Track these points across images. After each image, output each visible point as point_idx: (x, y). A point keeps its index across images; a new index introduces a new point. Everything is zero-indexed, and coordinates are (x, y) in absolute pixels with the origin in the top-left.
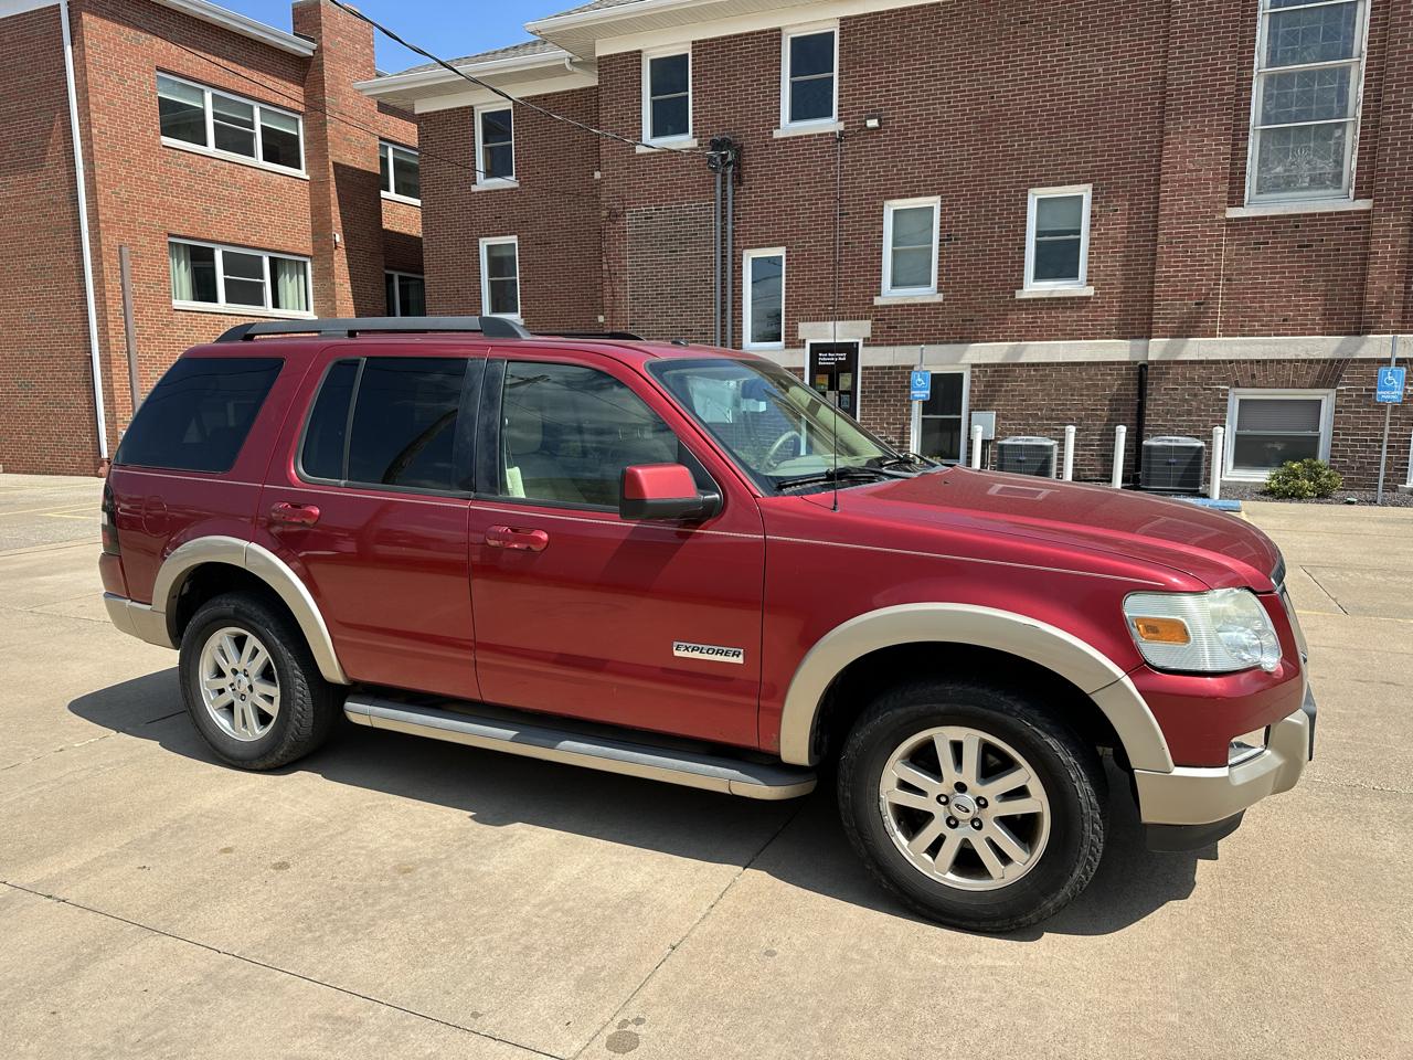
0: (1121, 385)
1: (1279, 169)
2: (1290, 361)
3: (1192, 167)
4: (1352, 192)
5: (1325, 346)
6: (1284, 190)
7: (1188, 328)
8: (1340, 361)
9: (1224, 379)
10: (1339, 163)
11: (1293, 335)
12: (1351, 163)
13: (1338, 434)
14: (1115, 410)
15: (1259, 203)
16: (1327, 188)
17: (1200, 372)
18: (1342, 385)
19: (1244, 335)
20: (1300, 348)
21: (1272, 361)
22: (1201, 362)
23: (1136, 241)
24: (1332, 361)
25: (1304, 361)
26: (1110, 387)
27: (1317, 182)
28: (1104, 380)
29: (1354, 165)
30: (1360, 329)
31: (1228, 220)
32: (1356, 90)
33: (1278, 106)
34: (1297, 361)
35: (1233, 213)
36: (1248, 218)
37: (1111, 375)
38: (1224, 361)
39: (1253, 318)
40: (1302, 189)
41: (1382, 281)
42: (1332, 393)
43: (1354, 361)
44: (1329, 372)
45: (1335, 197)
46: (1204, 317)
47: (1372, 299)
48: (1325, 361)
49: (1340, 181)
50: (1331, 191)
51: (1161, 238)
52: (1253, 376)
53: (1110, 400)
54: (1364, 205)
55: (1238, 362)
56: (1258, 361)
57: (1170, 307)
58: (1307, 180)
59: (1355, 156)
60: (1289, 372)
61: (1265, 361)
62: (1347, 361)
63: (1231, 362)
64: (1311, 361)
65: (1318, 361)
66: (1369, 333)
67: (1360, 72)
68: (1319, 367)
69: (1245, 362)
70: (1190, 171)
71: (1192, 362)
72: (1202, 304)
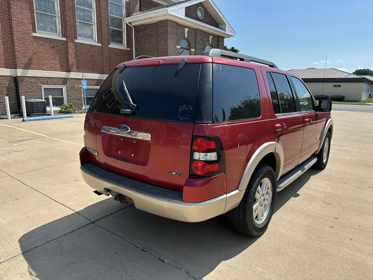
0: (9, 83)
1: (42, 24)
2: (55, 78)
3: (20, 17)
4: (61, 35)
5: (63, 74)
6: (44, 31)
7: (27, 67)
8: (66, 78)
9: (40, 82)
10: (56, 27)
11: (54, 71)
12: (59, 28)
13: (68, 97)
14: (8, 91)
15: (39, 33)
16: (54, 32)
17: (33, 80)
18: (68, 84)
19: (42, 70)
20: (57, 74)
21: (51, 78)
22: (33, 77)
23: (6, 37)
24: (65, 78)
25: (58, 78)
26: (5, 84)
27: (52, 30)
28: (3, 81)
29: (60, 28)
30: (69, 71)
31: (33, 36)
32: (57, 8)
33: (39, 6)
34: (57, 78)
35: (34, 34)
36: (38, 37)
37: (5, 80)
38: (39, 77)
39: (44, 65)
40: (48, 31)
41: (72, 59)
42: (65, 86)
43: (69, 78)
44: (65, 81)
45: (57, 36)
46: (31, 64)
47: (70, 63)
48: (63, 78)
49: (57, 32)
50: (55, 34)
51: (15, 38)
52: (47, 82)
53: (6, 88)
54: (64, 39)
55: (43, 77)
56: (48, 78)
57: (21, 60)
58: (49, 29)
59: (60, 26)
60: (55, 81)
61: (49, 78)
62: (68, 78)
63: (41, 77)
64: (60, 78)
65: (62, 78)
66: (71, 72)
67: (58, 4)
68: (62, 80)
69: (44, 77)
70: (20, 18)
71: (30, 77)
72: (30, 60)
